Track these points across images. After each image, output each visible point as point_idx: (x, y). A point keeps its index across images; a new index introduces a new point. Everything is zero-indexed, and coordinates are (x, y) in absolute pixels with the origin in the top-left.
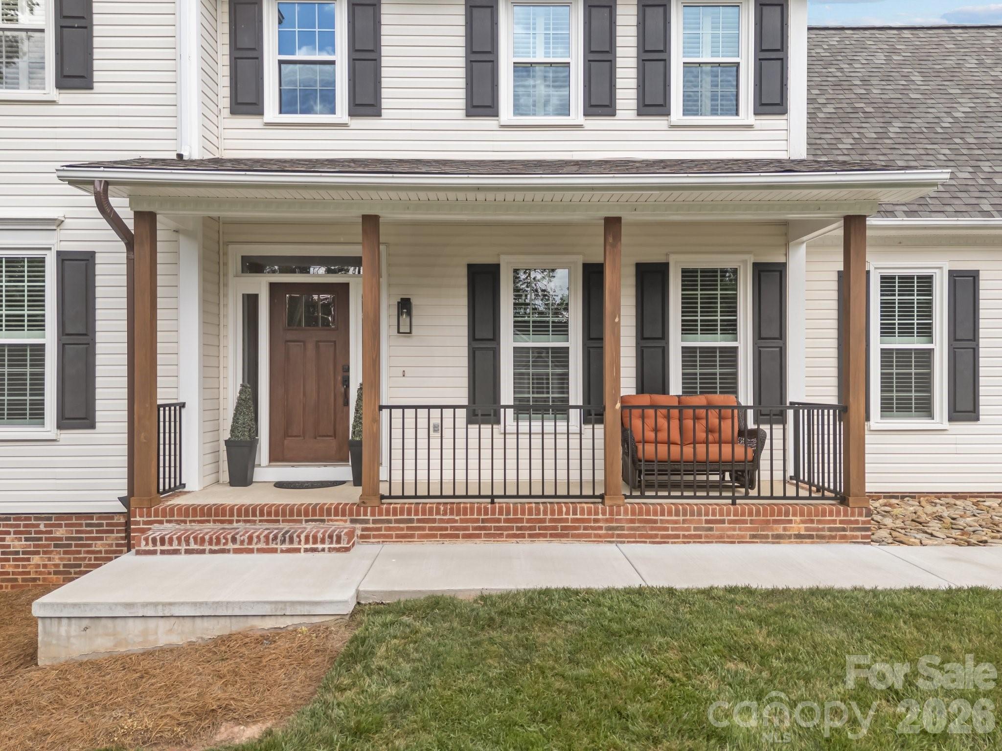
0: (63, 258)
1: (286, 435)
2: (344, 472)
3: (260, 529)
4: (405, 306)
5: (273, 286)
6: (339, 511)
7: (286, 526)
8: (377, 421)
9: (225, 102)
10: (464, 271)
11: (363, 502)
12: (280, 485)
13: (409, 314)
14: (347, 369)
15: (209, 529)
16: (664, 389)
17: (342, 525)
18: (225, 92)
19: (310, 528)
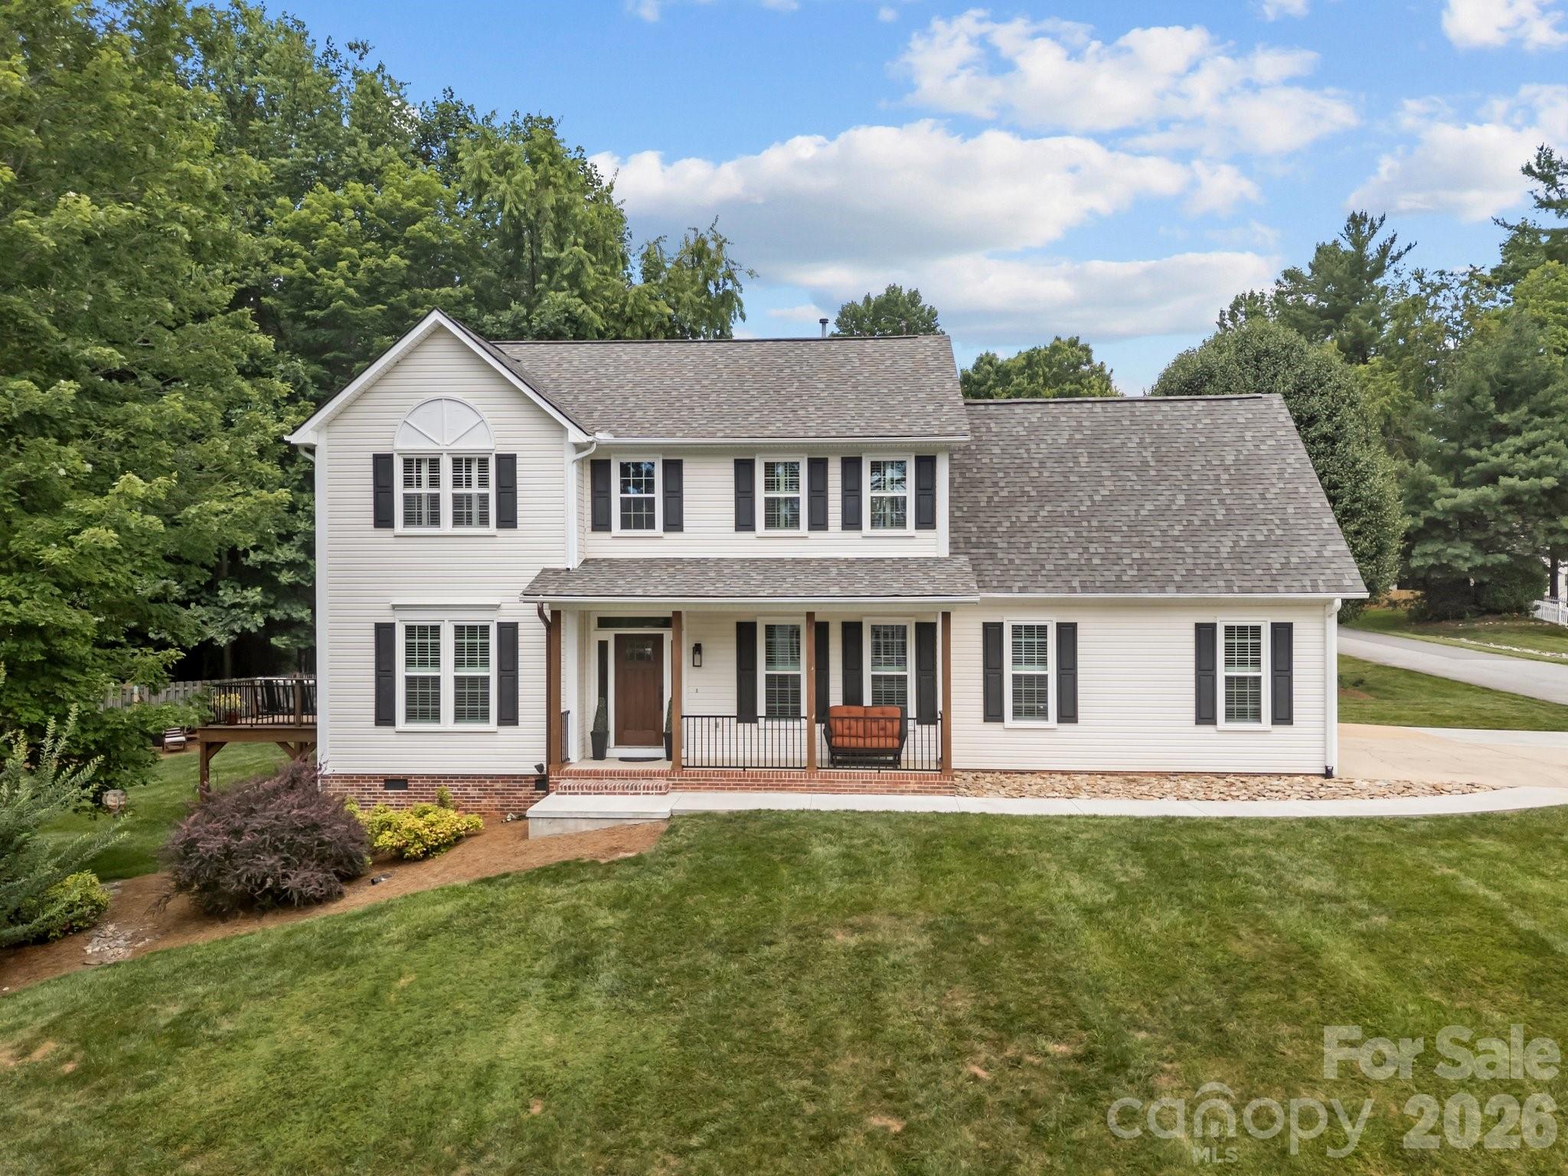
0: (501, 626)
1: (625, 728)
2: (661, 752)
3: (619, 783)
4: (698, 649)
5: (617, 636)
6: (660, 774)
7: (631, 782)
8: (680, 724)
9: (589, 524)
10: (734, 627)
11: (673, 769)
12: (622, 759)
13: (700, 653)
14: (662, 688)
15: (591, 782)
16: (859, 701)
17: (662, 782)
18: (588, 517)
19: (644, 783)
